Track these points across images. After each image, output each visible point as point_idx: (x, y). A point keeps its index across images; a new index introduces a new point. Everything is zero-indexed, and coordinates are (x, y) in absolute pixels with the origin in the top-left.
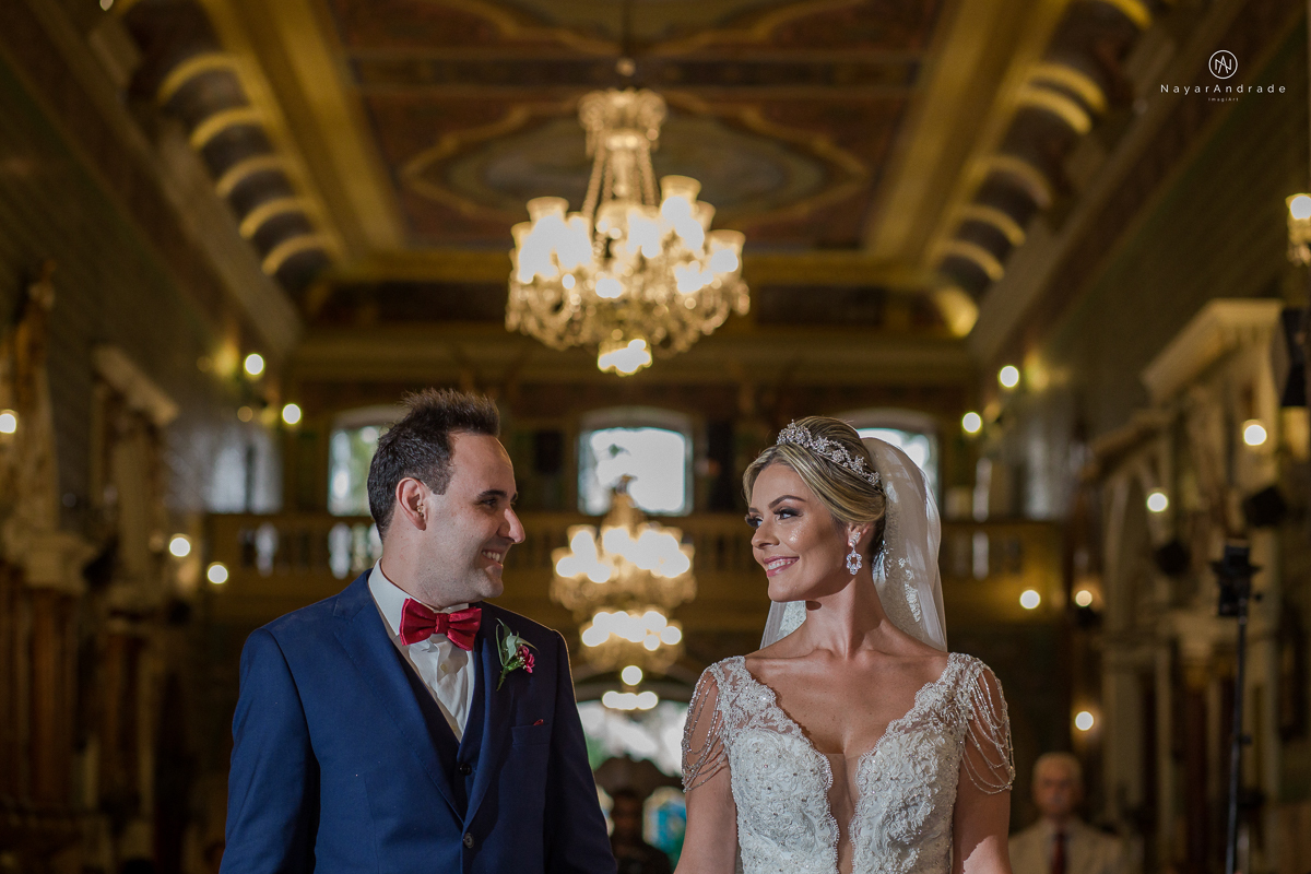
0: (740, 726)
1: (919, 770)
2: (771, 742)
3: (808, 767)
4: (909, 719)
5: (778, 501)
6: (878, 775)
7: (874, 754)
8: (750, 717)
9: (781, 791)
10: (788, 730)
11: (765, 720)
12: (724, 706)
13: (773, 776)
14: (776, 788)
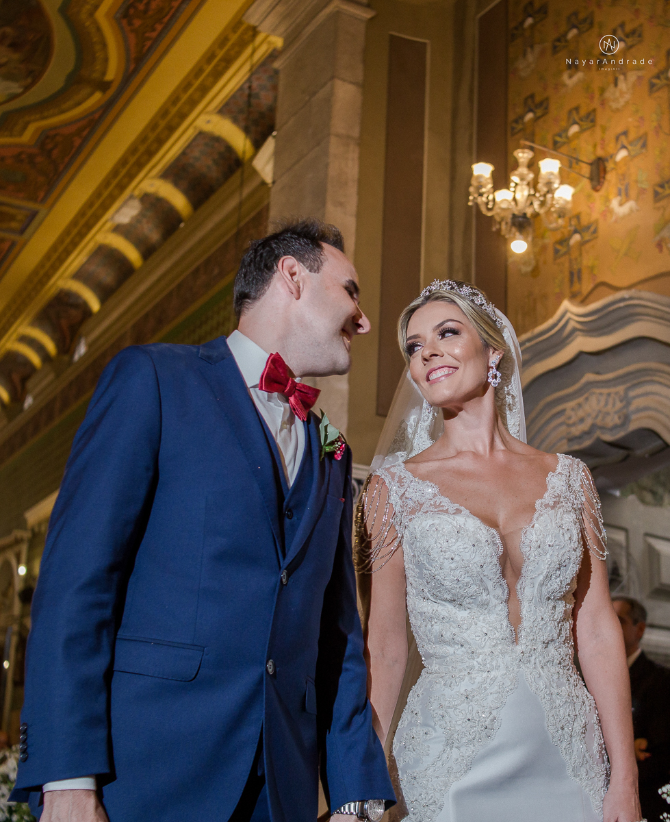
0: (413, 512)
1: (567, 538)
2: (447, 523)
3: (483, 539)
4: (548, 498)
5: (442, 324)
6: (539, 542)
7: (533, 527)
8: (421, 505)
9: (463, 560)
10: (458, 511)
11: (435, 506)
12: (394, 499)
13: (454, 548)
14: (457, 558)
